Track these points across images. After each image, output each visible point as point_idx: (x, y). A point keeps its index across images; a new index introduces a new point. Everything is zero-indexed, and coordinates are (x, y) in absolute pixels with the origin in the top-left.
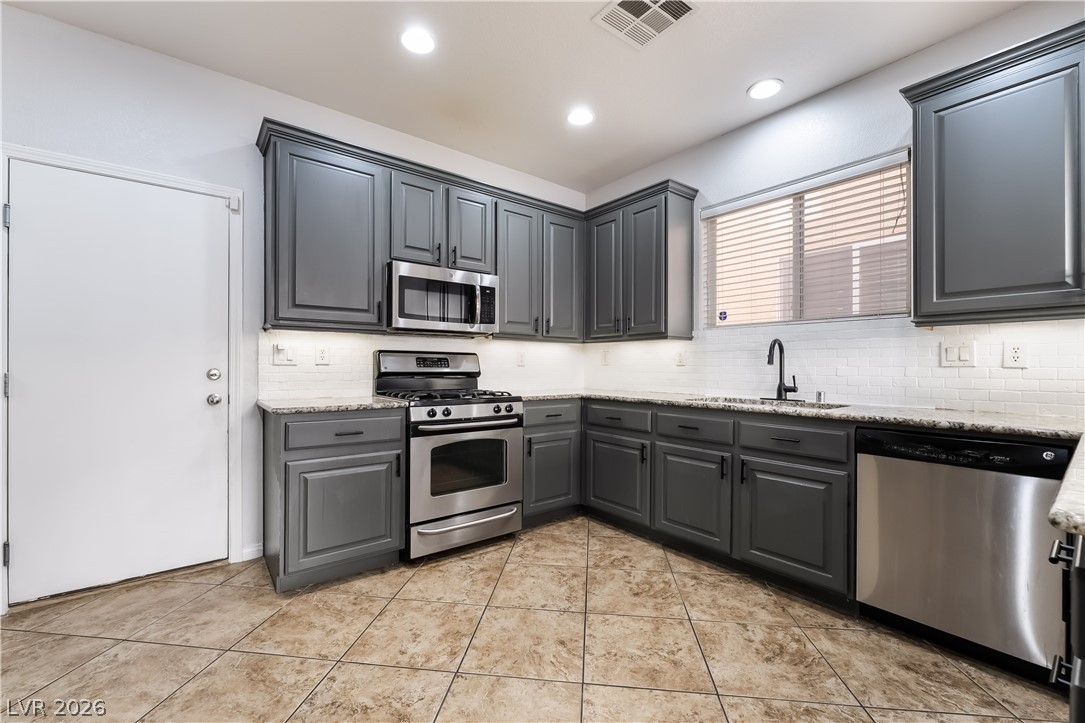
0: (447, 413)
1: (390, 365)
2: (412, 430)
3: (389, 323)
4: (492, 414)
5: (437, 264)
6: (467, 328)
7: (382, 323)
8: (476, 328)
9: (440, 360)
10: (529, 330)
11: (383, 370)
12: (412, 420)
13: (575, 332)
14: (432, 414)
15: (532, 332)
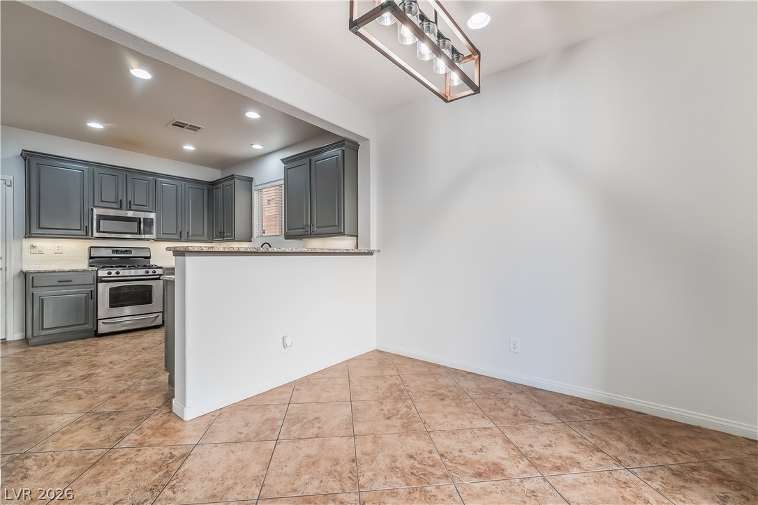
0: (118, 273)
1: (95, 253)
2: (99, 280)
3: (92, 236)
4: (145, 274)
5: (121, 208)
6: (138, 236)
7: (87, 235)
8: (143, 236)
9: (126, 251)
10: (177, 237)
11: (92, 255)
12: (99, 276)
13: (205, 237)
14: (109, 273)
15: (179, 238)
